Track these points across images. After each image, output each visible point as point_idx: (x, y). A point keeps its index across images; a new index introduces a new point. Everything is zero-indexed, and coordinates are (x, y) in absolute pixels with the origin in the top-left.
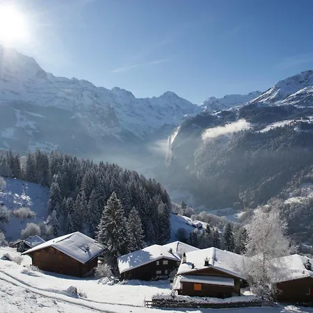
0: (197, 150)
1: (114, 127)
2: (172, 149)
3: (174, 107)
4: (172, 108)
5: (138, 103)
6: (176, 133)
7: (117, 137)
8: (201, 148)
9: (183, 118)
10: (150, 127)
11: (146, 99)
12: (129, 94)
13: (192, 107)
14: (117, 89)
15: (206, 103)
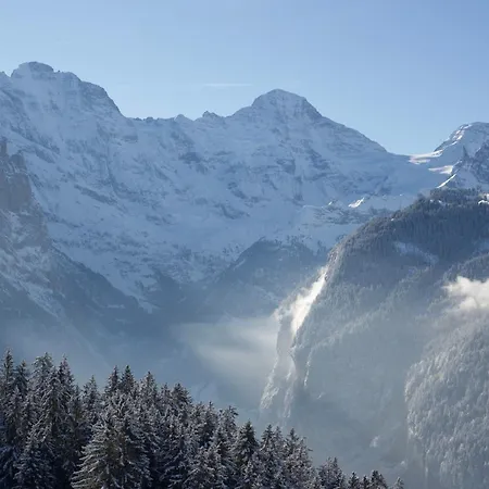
0: (420, 367)
1: (20, 246)
2: (300, 358)
3: (304, 165)
4: (290, 169)
5: (133, 138)
6: (318, 287)
7: (36, 293)
8: (441, 359)
9: (347, 216)
10: (186, 254)
11: (172, 122)
12: (93, 95)
13: (384, 168)
14: (39, 70)
15: (449, 152)
